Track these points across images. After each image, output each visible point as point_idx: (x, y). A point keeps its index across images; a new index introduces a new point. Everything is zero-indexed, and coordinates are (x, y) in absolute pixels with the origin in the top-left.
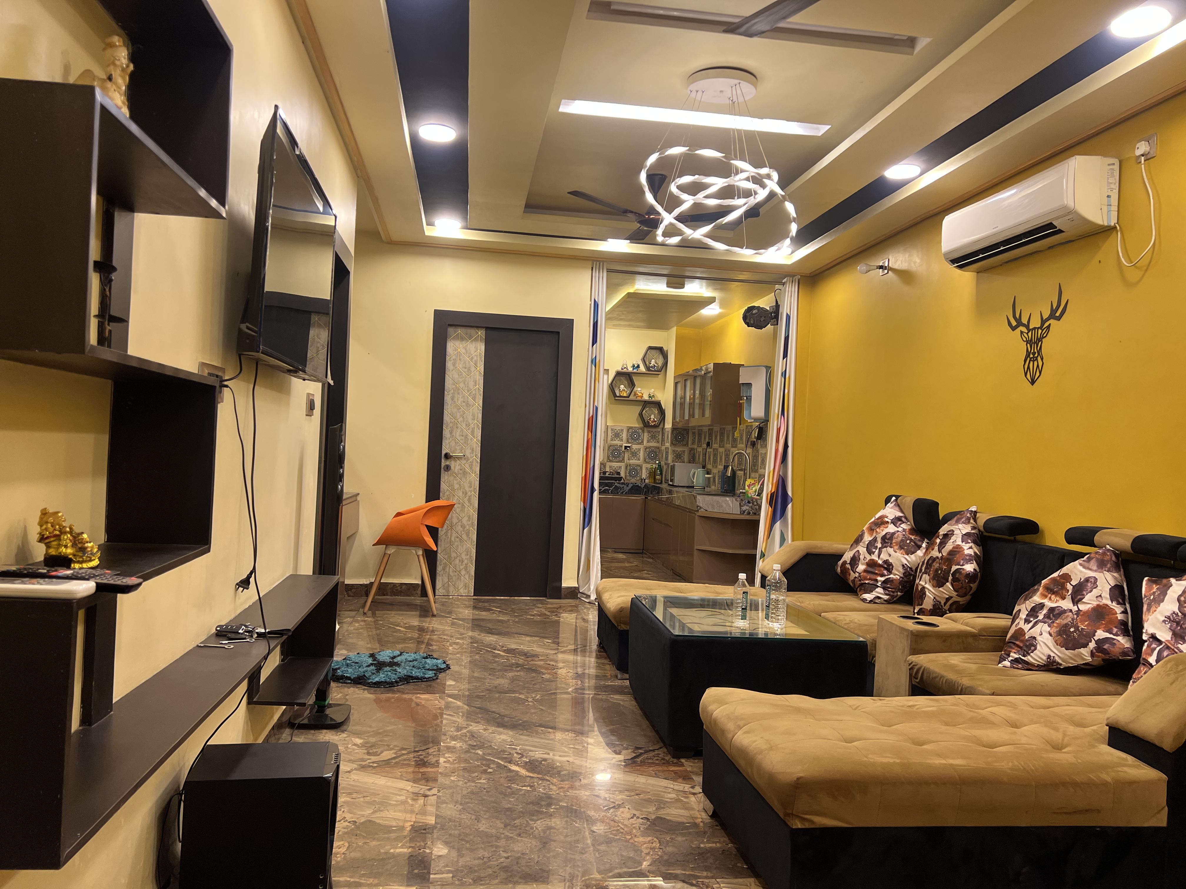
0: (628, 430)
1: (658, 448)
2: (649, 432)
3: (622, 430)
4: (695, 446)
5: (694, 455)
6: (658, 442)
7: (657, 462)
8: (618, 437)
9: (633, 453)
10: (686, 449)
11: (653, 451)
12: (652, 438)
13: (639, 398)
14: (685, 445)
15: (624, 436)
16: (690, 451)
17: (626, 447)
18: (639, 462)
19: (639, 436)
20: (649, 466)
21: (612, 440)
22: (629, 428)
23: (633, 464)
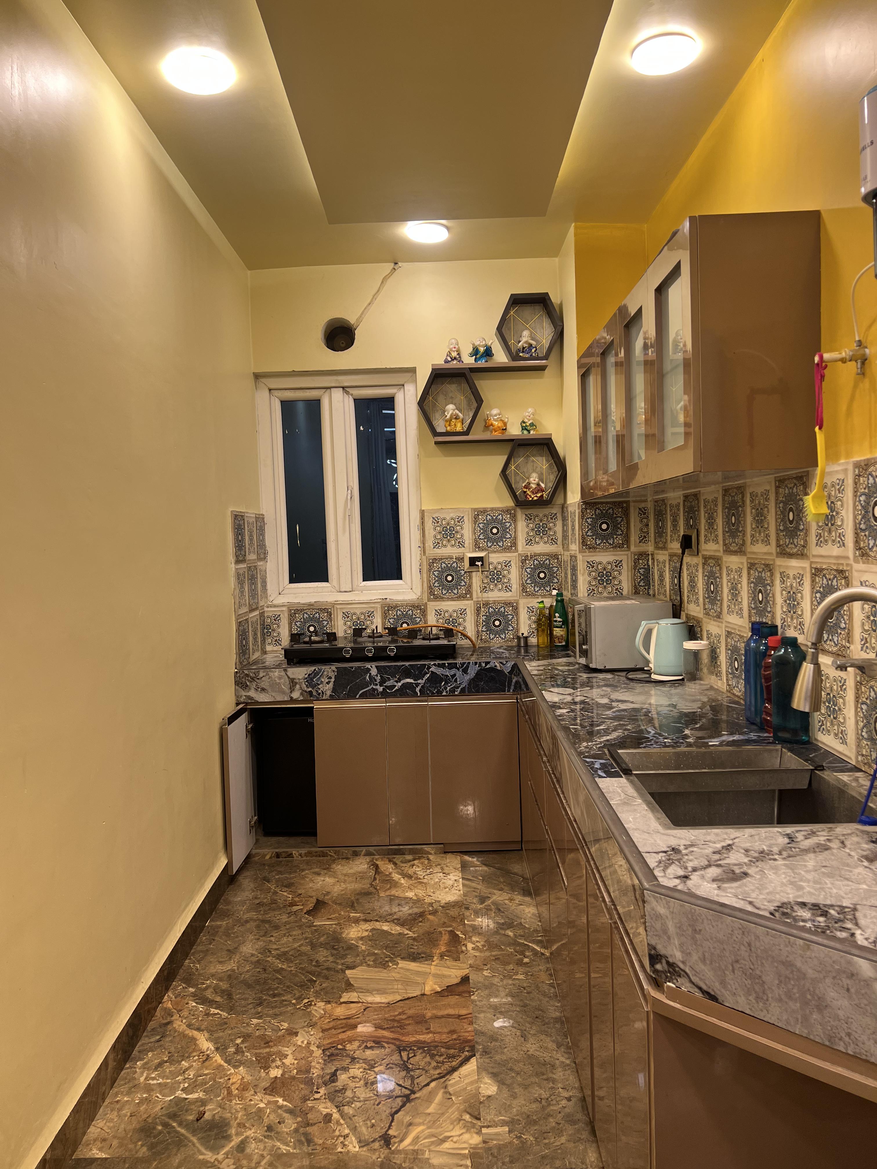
0: (476, 518)
1: (555, 556)
2: (529, 518)
3: (461, 520)
4: (650, 548)
5: (647, 570)
6: (554, 541)
7: (555, 592)
8: (452, 536)
9: (492, 573)
10: (625, 557)
11: (541, 565)
12: (538, 533)
13: (497, 435)
14: (620, 546)
15: (467, 532)
16: (636, 562)
17: (473, 561)
18: (510, 594)
19: (505, 530)
20: (534, 603)
21: (436, 545)
22: (478, 513)
23: (494, 602)
